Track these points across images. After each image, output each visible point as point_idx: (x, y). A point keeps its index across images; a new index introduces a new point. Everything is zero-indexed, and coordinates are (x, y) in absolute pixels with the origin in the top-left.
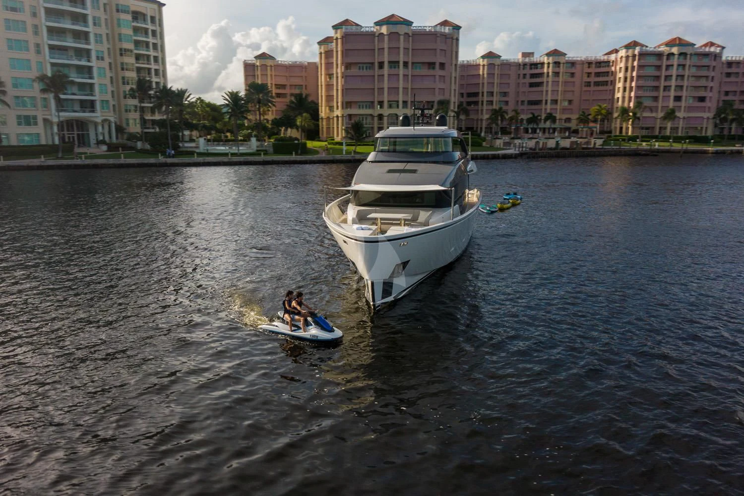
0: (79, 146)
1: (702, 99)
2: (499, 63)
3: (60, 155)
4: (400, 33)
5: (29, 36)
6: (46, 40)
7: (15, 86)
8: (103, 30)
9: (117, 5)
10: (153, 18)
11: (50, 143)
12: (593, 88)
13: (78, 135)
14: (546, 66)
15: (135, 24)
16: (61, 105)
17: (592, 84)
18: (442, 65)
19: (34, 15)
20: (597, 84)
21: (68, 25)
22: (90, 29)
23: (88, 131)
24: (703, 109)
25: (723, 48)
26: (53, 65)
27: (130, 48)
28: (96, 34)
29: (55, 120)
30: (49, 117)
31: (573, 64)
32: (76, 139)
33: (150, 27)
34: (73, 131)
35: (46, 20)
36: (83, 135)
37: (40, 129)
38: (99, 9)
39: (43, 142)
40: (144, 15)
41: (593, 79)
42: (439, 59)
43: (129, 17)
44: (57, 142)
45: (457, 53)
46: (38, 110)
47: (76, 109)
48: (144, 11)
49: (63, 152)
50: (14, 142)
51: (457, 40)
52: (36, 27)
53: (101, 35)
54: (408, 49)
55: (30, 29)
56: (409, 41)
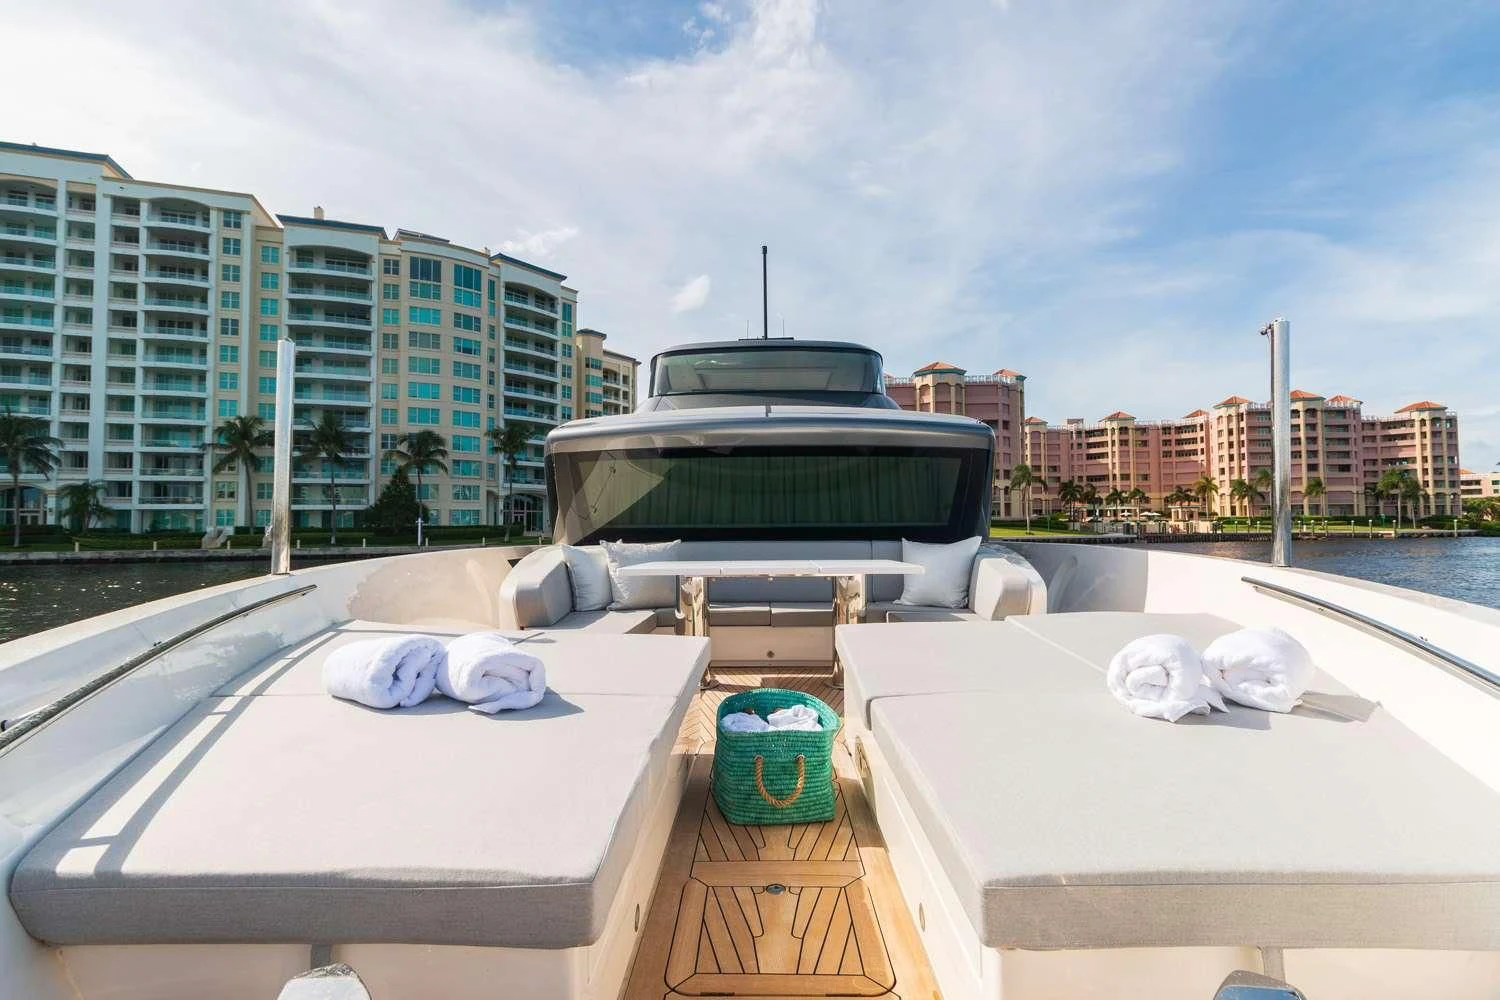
0: (529, 530)
1: (1346, 468)
2: (1045, 431)
3: (506, 539)
4: (950, 383)
5: (482, 384)
6: (501, 390)
7: (456, 447)
8: (572, 382)
9: (587, 359)
10: (625, 378)
11: (491, 523)
12: (1175, 459)
13: (529, 515)
14: (1109, 433)
15: (604, 384)
16: (513, 472)
17: (1174, 454)
18: (1006, 424)
19: (492, 359)
20: (1180, 454)
21: (530, 373)
22: (558, 379)
23: (542, 509)
24: (1349, 481)
25: (1361, 403)
26: (506, 420)
27: (598, 410)
28: (564, 387)
29: (503, 493)
30: (495, 490)
31: (1143, 430)
32: (525, 518)
33: (622, 387)
34: (523, 509)
35: (507, 367)
36: (534, 515)
37: (480, 504)
38: (570, 356)
39: (483, 522)
40: (616, 374)
41: (1174, 448)
42: (1001, 417)
43: (600, 374)
44: (501, 522)
45: (1022, 409)
46: (481, 479)
47: (528, 479)
48: (615, 369)
49: (510, 536)
50: (445, 521)
51: (1022, 393)
52: (492, 374)
53: (570, 388)
54: (961, 404)
55: (485, 376)
56: (961, 394)
